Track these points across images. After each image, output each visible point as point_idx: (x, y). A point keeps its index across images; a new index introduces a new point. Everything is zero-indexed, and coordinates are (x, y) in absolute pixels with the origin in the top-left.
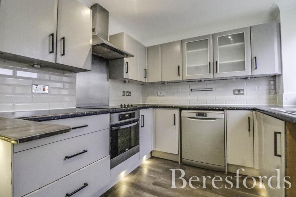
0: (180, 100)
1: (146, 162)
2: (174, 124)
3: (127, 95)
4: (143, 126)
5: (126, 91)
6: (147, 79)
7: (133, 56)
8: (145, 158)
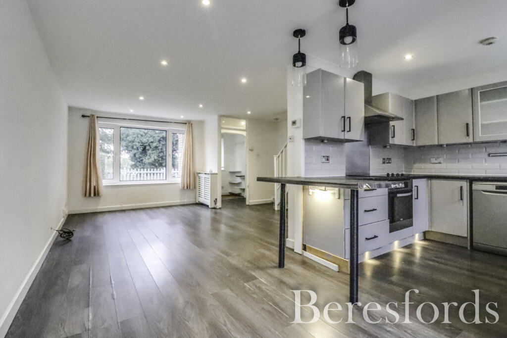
0: (469, 169)
1: (418, 243)
2: (460, 198)
3: (387, 163)
4: (417, 198)
5: (386, 157)
6: (415, 141)
7: (402, 119)
8: (417, 236)
